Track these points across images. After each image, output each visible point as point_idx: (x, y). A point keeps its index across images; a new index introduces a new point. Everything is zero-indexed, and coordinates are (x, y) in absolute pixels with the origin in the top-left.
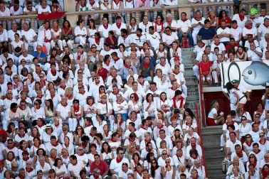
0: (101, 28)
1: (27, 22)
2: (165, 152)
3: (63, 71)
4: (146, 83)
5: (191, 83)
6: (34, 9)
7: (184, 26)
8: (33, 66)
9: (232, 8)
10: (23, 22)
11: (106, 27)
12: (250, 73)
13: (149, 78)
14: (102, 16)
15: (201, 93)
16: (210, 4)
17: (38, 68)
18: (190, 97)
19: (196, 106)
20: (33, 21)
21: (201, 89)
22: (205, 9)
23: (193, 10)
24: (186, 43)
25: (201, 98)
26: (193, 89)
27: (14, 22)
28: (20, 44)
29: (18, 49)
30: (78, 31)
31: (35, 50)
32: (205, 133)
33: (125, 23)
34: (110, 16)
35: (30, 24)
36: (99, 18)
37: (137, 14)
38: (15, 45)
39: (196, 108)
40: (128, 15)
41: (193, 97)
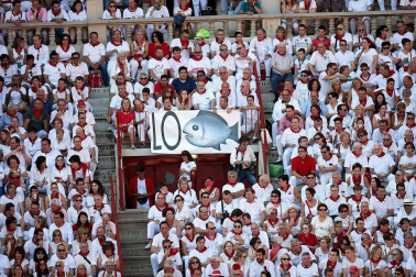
2: (61, 247)
5: (104, 141)
7: (94, 53)
9: (171, 27)
12: (196, 128)
13: (42, 132)
15: (120, 158)
18: (103, 163)
19: (111, 178)
21: (120, 151)
24: (96, 79)
25: (120, 165)
26: (107, 151)
32: (124, 220)
33: (6, 45)
37: (24, 33)
39: (111, 181)
41: (108, 163)
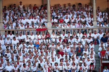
0: (62, 35)
1: (32, 32)
3: (46, 52)
4: (79, 58)
5: (97, 59)
6: (35, 27)
7: (95, 36)
8: (34, 50)
10: (30, 32)
11: (64, 35)
13: (81, 56)
14: (62, 31)
15: (101, 63)
16: (106, 27)
17: (35, 50)
18: (97, 65)
19: (99, 68)
20: (34, 31)
21: (101, 62)
22: (104, 30)
23: (99, 30)
24: (96, 43)
25: (101, 65)
26: (98, 61)
27: (27, 32)
28: (28, 40)
29: (28, 43)
30: (52, 36)
31: (35, 43)
33: (71, 34)
34: (65, 31)
35: (33, 32)
36: (61, 31)
37: (76, 30)
38: (27, 41)
39: (99, 69)
40: (73, 31)
41: (98, 65)
